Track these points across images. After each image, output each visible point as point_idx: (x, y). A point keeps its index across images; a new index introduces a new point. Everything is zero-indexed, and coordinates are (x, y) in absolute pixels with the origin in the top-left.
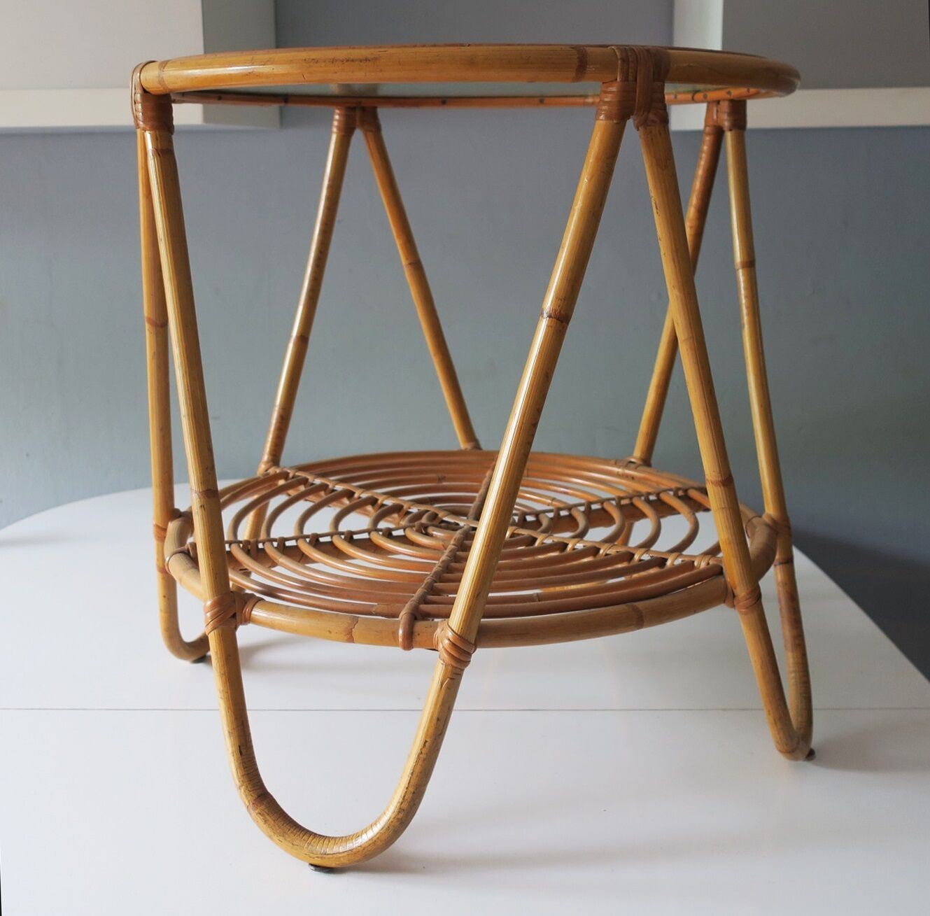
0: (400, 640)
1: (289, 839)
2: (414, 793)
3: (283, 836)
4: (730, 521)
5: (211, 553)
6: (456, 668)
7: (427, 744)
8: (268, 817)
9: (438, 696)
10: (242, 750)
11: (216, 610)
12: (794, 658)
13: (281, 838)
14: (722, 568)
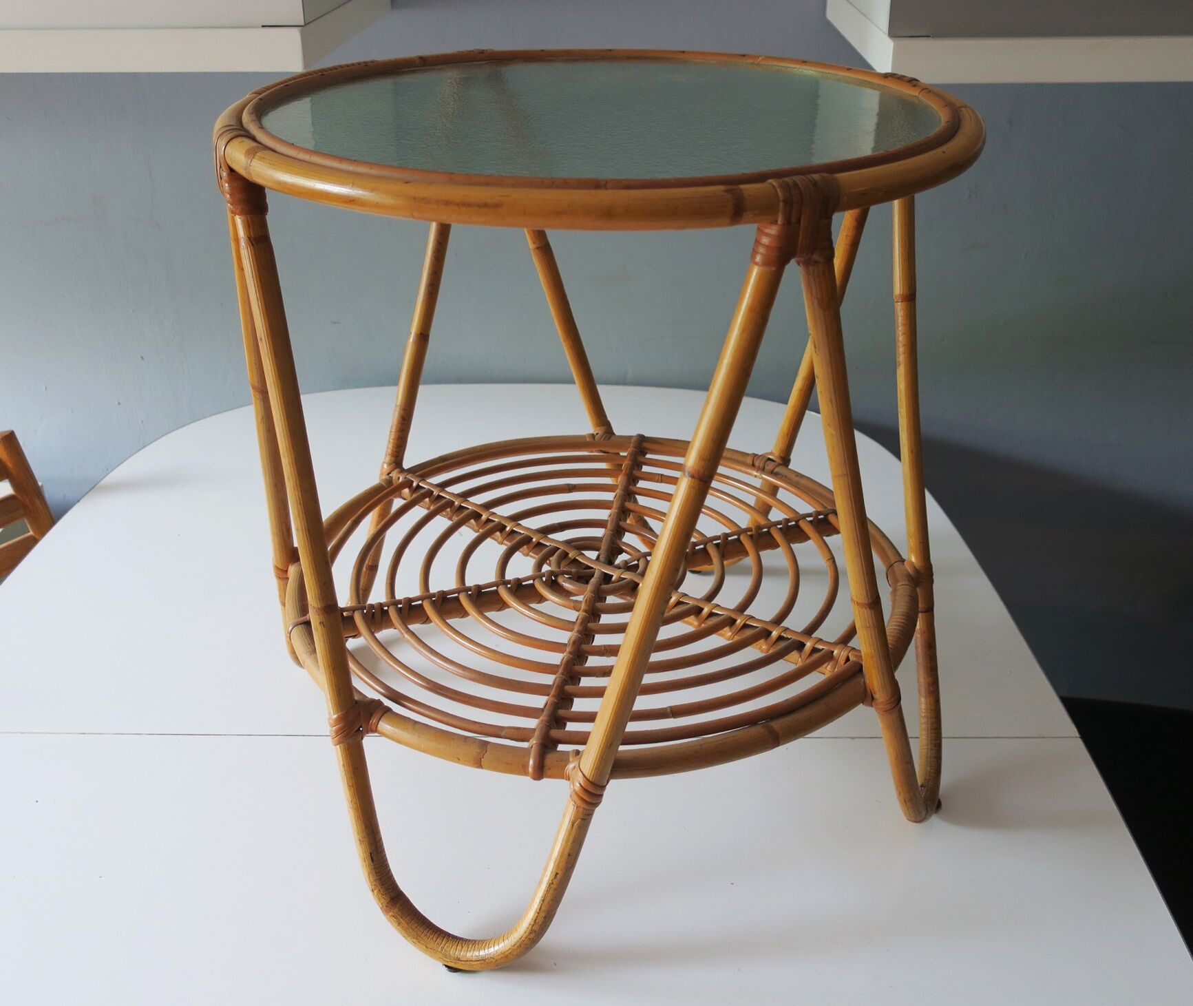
0: (530, 770)
1: (422, 942)
2: (545, 917)
3: (417, 939)
4: (874, 639)
5: (334, 669)
6: (587, 810)
7: (558, 876)
8: (401, 919)
9: (569, 835)
10: (373, 856)
11: (341, 725)
12: (926, 704)
13: (415, 940)
14: (861, 666)
